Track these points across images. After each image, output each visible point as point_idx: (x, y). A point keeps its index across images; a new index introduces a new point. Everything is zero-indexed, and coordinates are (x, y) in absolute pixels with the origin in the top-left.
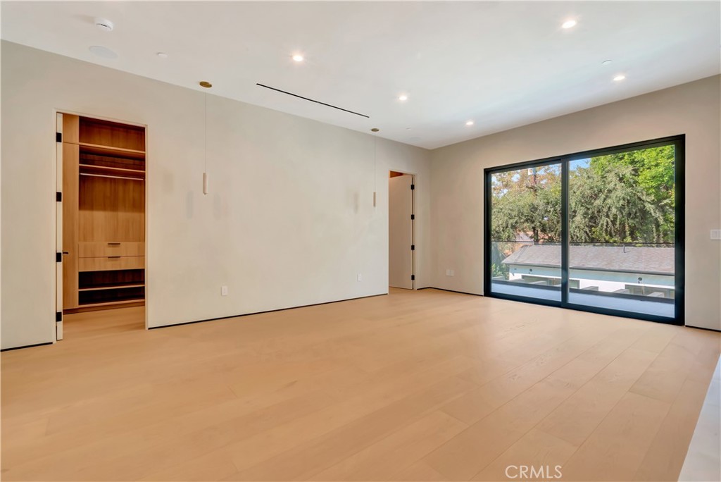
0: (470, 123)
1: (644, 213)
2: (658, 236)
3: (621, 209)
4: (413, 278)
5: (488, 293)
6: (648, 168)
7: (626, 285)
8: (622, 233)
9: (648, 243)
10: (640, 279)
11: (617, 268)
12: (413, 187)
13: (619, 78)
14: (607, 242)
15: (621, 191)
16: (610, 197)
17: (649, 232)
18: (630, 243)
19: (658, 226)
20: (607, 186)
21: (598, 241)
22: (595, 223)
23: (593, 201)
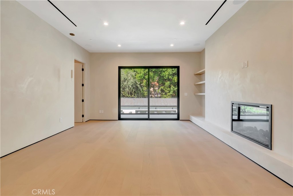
0: (119, 46)
1: (137, 87)
2: (140, 94)
3: (132, 86)
4: (83, 116)
5: (120, 119)
6: (138, 74)
7: (136, 111)
8: (131, 94)
9: (138, 97)
10: (139, 108)
11: (133, 105)
12: (83, 70)
13: (172, 45)
14: (127, 97)
15: (132, 80)
16: (129, 82)
17: (138, 93)
18: (133, 97)
19: (140, 91)
20: (128, 78)
21: (125, 96)
22: (124, 90)
23: (123, 83)
